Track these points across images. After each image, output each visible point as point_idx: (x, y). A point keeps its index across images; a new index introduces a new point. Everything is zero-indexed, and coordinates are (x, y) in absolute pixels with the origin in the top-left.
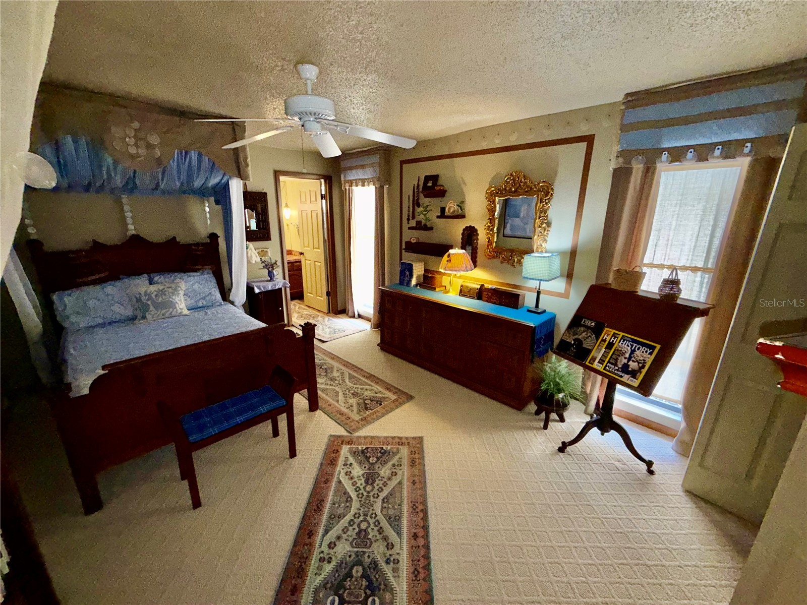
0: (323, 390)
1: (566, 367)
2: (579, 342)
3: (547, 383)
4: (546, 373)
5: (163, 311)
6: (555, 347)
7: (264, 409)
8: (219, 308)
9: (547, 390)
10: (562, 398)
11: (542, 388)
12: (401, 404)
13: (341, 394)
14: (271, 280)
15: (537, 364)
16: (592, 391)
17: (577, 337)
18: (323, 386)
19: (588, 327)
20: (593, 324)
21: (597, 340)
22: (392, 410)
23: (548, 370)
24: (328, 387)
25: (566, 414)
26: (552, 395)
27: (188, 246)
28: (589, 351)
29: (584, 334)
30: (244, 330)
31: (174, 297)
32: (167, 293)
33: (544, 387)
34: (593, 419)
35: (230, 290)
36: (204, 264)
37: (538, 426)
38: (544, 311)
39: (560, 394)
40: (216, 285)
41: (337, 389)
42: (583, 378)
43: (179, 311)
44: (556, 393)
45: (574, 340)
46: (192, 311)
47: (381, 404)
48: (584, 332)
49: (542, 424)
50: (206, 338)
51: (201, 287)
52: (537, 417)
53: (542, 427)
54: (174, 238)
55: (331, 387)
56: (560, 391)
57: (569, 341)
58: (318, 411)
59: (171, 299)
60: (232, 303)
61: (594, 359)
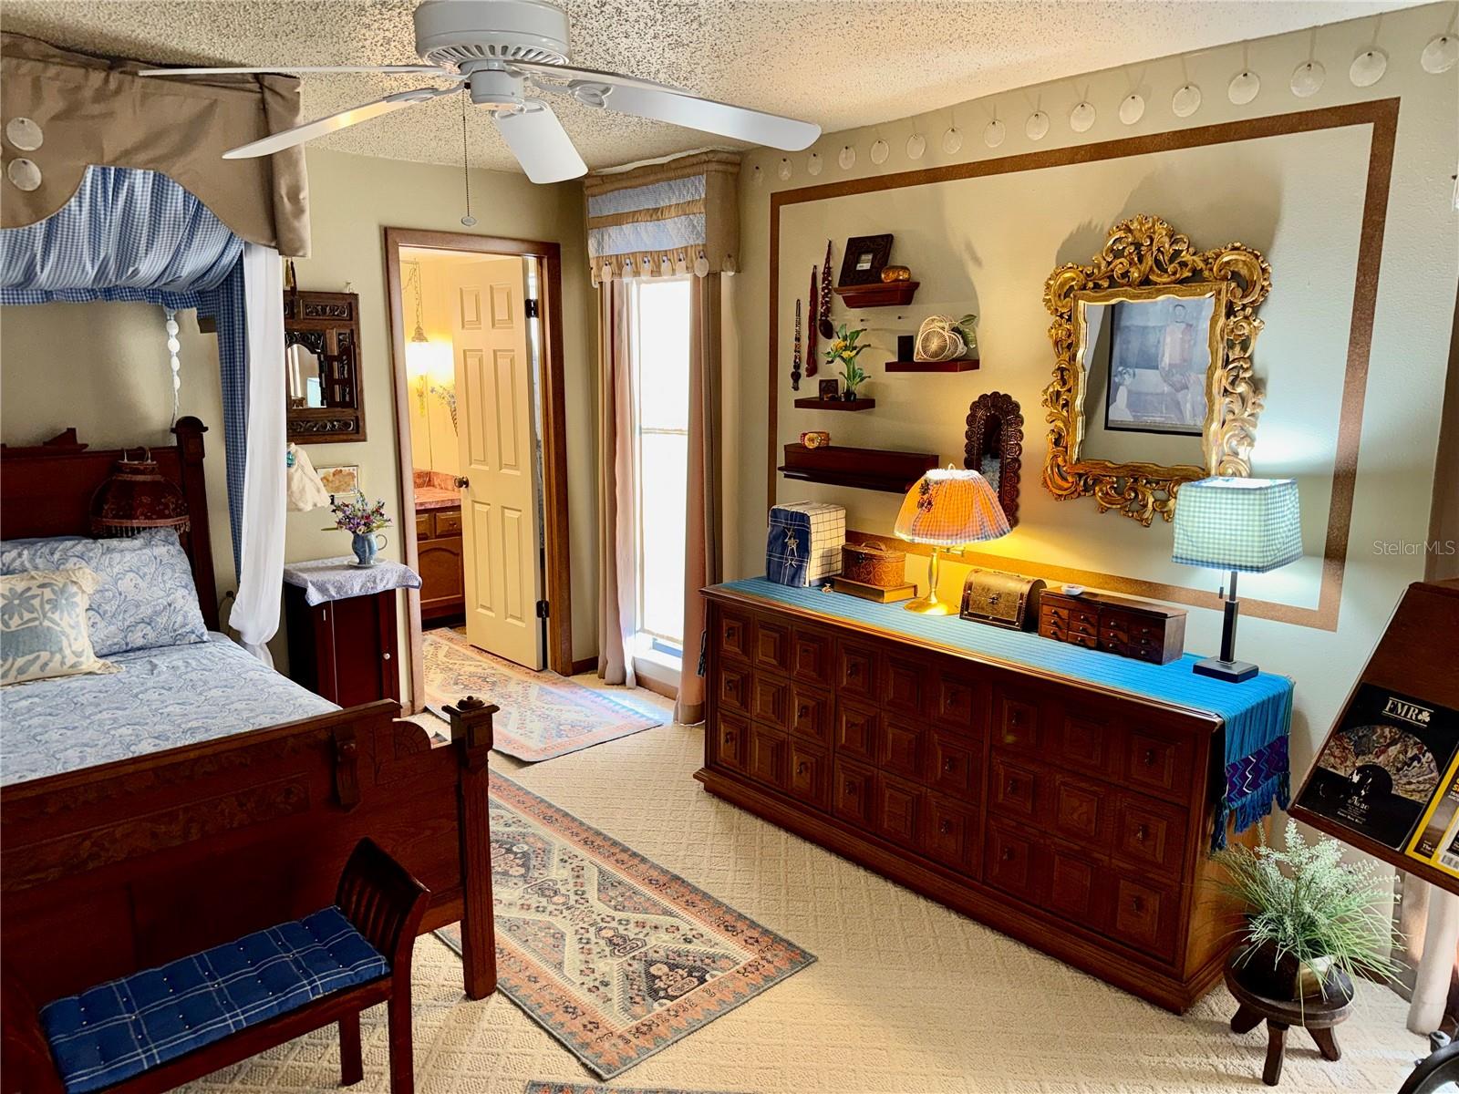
0: (512, 927)
1: (1338, 865)
2: (1378, 780)
3: (1270, 921)
4: (1264, 884)
5: (20, 661)
6: (1294, 793)
7: (315, 987)
8: (193, 651)
9: (1271, 944)
10: (1329, 975)
11: (1254, 937)
12: (771, 980)
13: (571, 945)
14: (363, 564)
15: (1233, 852)
16: (1430, 948)
17: (1370, 759)
18: (515, 914)
19: (1407, 728)
20: (1425, 716)
21: (1442, 774)
22: (741, 1000)
23: (1273, 873)
24: (531, 916)
25: (1342, 1032)
26: (1292, 963)
27: (110, 460)
28: (1417, 810)
29: (1393, 750)
30: (265, 722)
31: (56, 616)
32: (36, 602)
33: (1260, 933)
34: (1443, 1053)
35: (231, 595)
36: (157, 512)
37: (1244, 1073)
38: (1252, 673)
39: (1317, 960)
40: (188, 579)
41: (561, 924)
42: (1398, 906)
43: (70, 660)
44: (1304, 955)
45: (1360, 770)
46: (108, 661)
47: (702, 980)
48: (1393, 742)
49: (1258, 1065)
50: (146, 748)
51: (143, 585)
52: (1238, 1038)
53: (1260, 1074)
54: (72, 432)
55: (539, 917)
56: (1317, 948)
57: (1342, 774)
58: (496, 995)
59: (46, 623)
60: (236, 636)
61: (1433, 838)
